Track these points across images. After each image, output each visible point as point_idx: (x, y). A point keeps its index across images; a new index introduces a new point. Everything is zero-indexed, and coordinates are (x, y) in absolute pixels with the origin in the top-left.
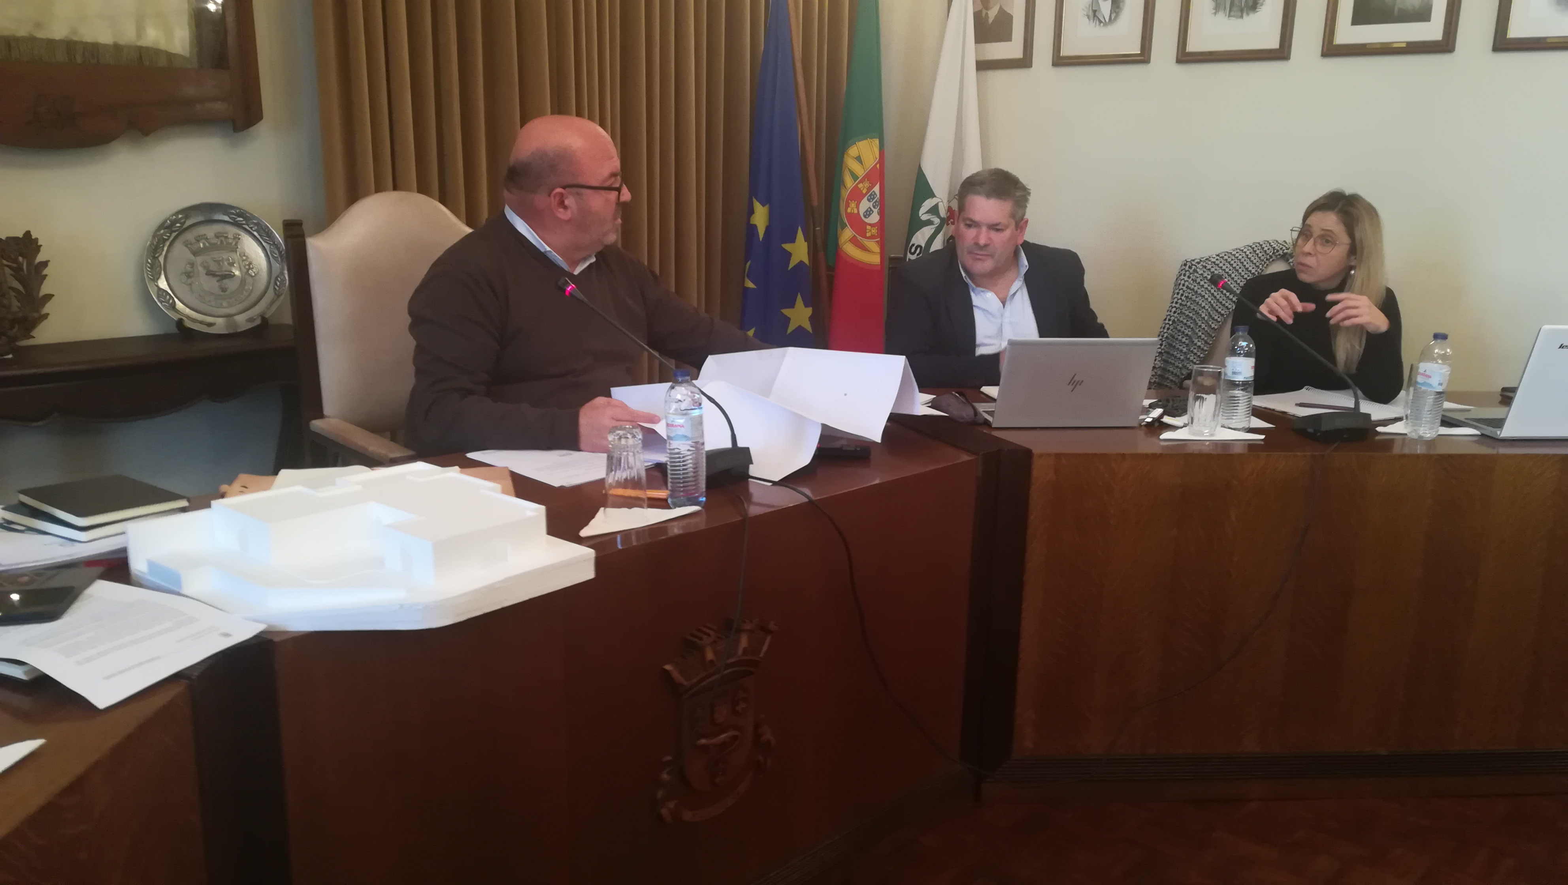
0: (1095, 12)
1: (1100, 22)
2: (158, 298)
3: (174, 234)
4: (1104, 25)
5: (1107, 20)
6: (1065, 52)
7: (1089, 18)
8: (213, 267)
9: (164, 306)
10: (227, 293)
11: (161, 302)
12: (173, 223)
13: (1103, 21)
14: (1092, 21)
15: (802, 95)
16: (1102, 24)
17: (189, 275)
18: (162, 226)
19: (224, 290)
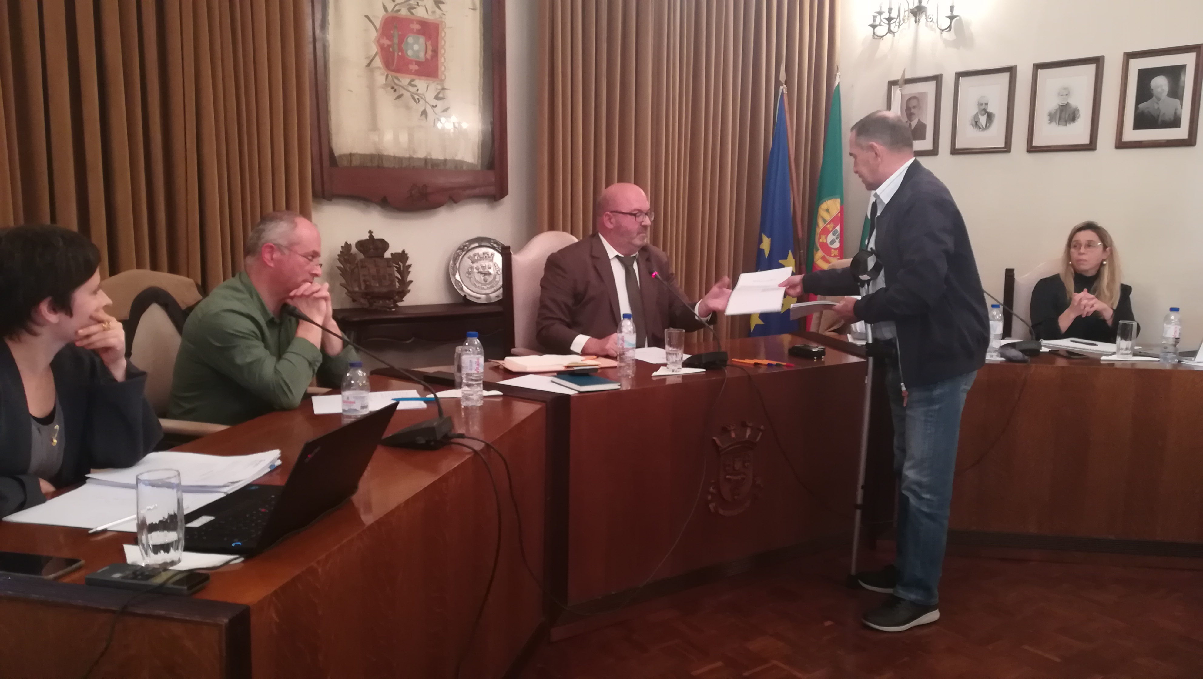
0: (976, 122)
1: (980, 128)
2: (455, 284)
3: (464, 253)
4: (982, 130)
5: (984, 127)
6: (958, 146)
7: (973, 126)
8: (481, 270)
9: (458, 288)
10: (487, 282)
11: (457, 286)
12: (464, 246)
13: (982, 127)
14: (975, 127)
15: (794, 175)
16: (981, 130)
17: (469, 273)
18: (459, 249)
19: (485, 280)
